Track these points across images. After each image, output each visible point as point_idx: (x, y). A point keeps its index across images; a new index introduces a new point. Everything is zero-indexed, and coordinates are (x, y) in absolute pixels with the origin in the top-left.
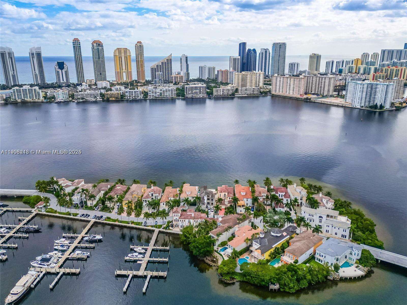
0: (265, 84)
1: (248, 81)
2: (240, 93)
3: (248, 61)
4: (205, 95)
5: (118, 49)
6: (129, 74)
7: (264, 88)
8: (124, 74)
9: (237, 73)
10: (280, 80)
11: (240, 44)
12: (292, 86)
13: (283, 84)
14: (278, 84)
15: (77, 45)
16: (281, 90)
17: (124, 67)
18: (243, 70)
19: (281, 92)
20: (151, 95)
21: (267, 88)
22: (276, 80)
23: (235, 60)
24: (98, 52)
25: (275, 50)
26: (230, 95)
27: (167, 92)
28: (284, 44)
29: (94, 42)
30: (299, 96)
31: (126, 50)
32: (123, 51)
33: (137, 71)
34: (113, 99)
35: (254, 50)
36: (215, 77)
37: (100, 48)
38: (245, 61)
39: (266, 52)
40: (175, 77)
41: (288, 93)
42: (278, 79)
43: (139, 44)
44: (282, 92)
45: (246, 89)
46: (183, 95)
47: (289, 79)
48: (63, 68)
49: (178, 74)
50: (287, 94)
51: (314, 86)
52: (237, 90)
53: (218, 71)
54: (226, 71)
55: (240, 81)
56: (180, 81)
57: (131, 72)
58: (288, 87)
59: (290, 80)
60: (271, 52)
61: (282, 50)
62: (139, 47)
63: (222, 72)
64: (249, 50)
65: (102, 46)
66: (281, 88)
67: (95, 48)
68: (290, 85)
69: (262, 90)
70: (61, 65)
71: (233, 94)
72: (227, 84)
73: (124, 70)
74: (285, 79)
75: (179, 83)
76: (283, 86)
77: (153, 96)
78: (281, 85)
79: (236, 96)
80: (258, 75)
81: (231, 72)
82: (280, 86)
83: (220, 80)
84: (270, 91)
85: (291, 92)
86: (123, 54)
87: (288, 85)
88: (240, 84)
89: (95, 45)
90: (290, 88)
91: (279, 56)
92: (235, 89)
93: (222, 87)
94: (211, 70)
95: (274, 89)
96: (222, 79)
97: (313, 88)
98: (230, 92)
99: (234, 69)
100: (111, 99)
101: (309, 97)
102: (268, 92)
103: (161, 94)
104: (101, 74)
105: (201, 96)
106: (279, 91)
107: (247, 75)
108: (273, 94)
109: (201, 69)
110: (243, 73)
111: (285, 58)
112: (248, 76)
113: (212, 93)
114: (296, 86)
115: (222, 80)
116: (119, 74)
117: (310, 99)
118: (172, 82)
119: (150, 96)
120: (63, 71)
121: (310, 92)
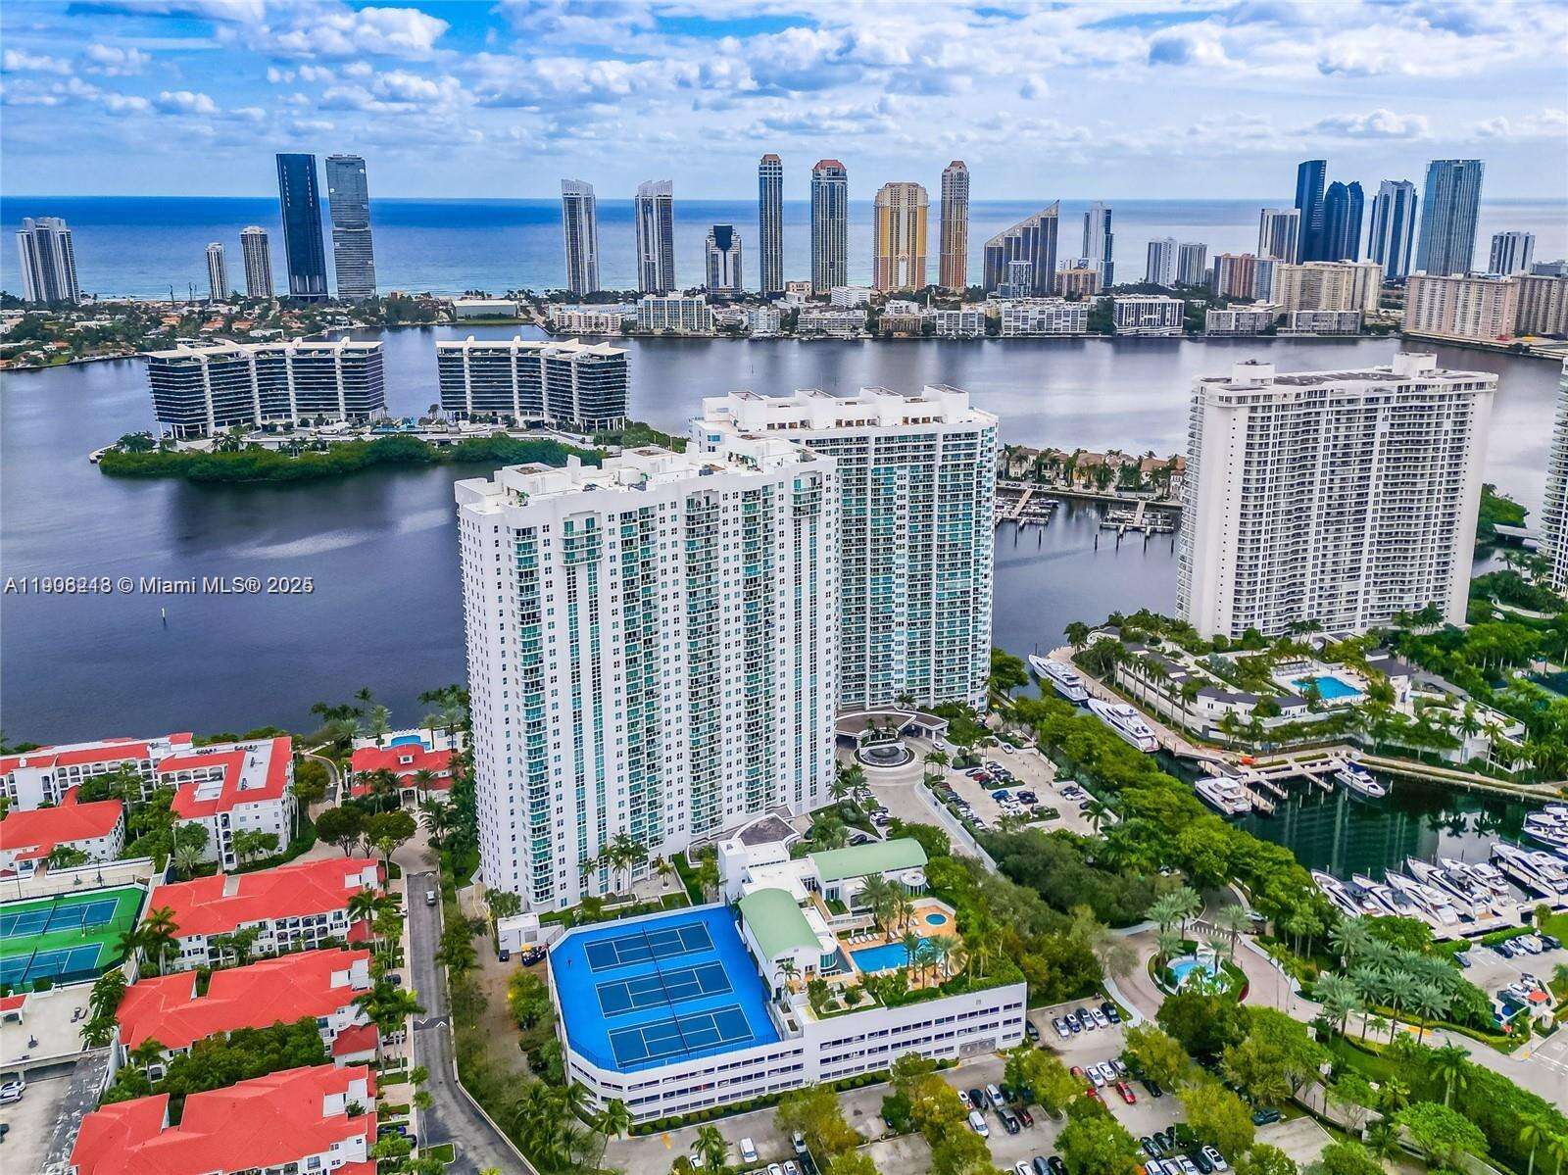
0: (1383, 305)
1: (1325, 291)
2: (1294, 328)
3: (1328, 227)
4: (1179, 330)
5: (892, 186)
6: (917, 266)
7: (1379, 316)
8: (903, 266)
9: (1285, 266)
10: (1433, 291)
11: (1302, 168)
12: (1472, 309)
13: (1442, 302)
14: (1425, 305)
15: (771, 175)
16: (1435, 322)
17: (903, 245)
18: (1307, 254)
19: (1434, 328)
20: (1010, 326)
21: (1389, 318)
22: (1421, 289)
23: (1280, 221)
24: (832, 195)
25: (1438, 187)
26: (1261, 333)
27: (1058, 316)
28: (1475, 166)
29: (822, 164)
30: (1494, 341)
31: (914, 189)
32: (904, 194)
33: (943, 257)
34: (903, 335)
35: (1356, 188)
36: (1202, 278)
37: (838, 183)
38: (1317, 225)
39: (1400, 194)
40: (1070, 276)
41: (1457, 331)
42: (1428, 285)
43: (955, 171)
44: (1439, 327)
45: (1315, 315)
46: (1109, 329)
47: (1463, 287)
48: (730, 245)
49: (1079, 268)
50: (1454, 335)
51: (1552, 310)
52: (1283, 319)
53: (1218, 260)
54: (1249, 261)
55: (1297, 290)
56: (1084, 289)
57: (922, 260)
58: (1460, 310)
59: (1468, 288)
60: (1421, 194)
61: (1466, 184)
62: (957, 180)
63: (1232, 260)
64: (1337, 188)
65: (844, 177)
66: (1435, 313)
67: (824, 182)
68: (1465, 306)
69: (1368, 322)
70: (723, 237)
71: (1270, 330)
72: (1248, 300)
73: (903, 254)
74: (1450, 288)
75: (1080, 296)
76: (1441, 309)
77: (1016, 328)
78: (1437, 305)
79: (1279, 335)
80: (1360, 273)
81: (1263, 264)
82: (1431, 309)
83: (1222, 288)
84: (1397, 328)
85: (1469, 327)
86: (904, 204)
87: (1460, 304)
88: (1296, 301)
89: (823, 173)
90: (1464, 314)
91: (1453, 208)
92: (1276, 315)
93: (1232, 309)
94: (1191, 254)
95: (1411, 318)
96: (1230, 285)
97: (1551, 319)
98: (1261, 325)
99: (1277, 251)
100: (896, 335)
101: (1526, 344)
102: (1390, 327)
103: (1040, 323)
104: (832, 265)
105: (1166, 331)
106: (1429, 325)
107: (1322, 272)
108: (1407, 334)
109: (1156, 251)
110: (1309, 265)
111: (1474, 217)
112: (1326, 275)
113: (1201, 326)
114: (1487, 309)
115: (1230, 290)
116: (883, 267)
117: (1527, 349)
118: (1059, 294)
119: (1008, 328)
120: (730, 255)
121: (1539, 330)
